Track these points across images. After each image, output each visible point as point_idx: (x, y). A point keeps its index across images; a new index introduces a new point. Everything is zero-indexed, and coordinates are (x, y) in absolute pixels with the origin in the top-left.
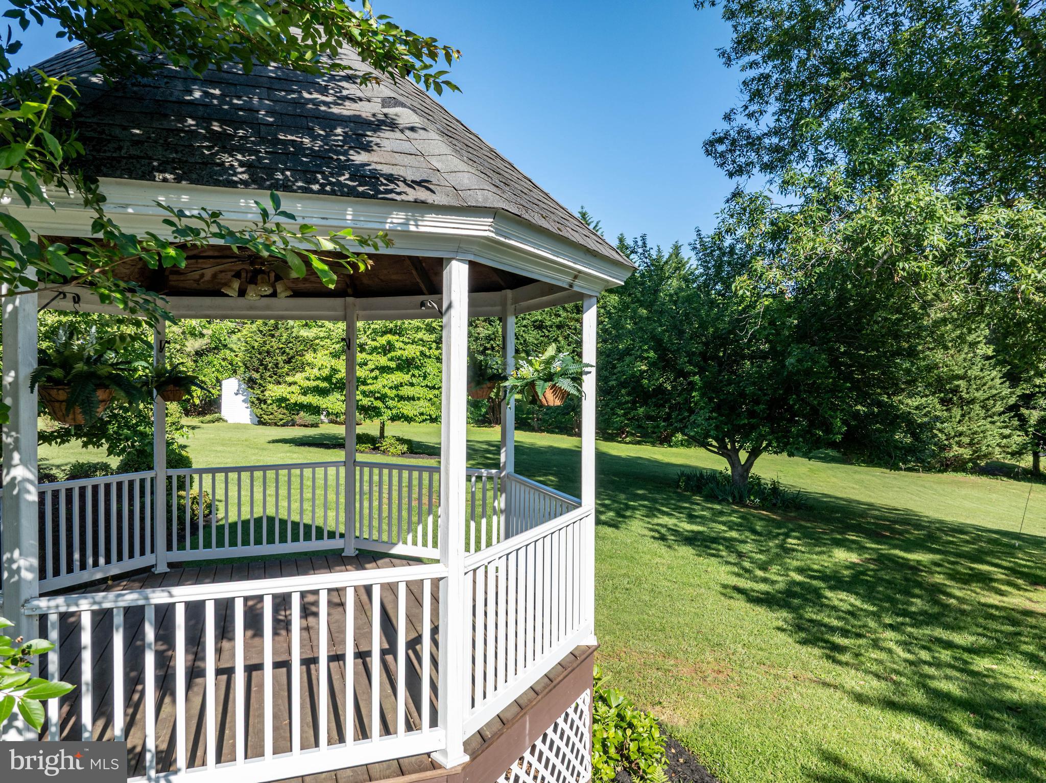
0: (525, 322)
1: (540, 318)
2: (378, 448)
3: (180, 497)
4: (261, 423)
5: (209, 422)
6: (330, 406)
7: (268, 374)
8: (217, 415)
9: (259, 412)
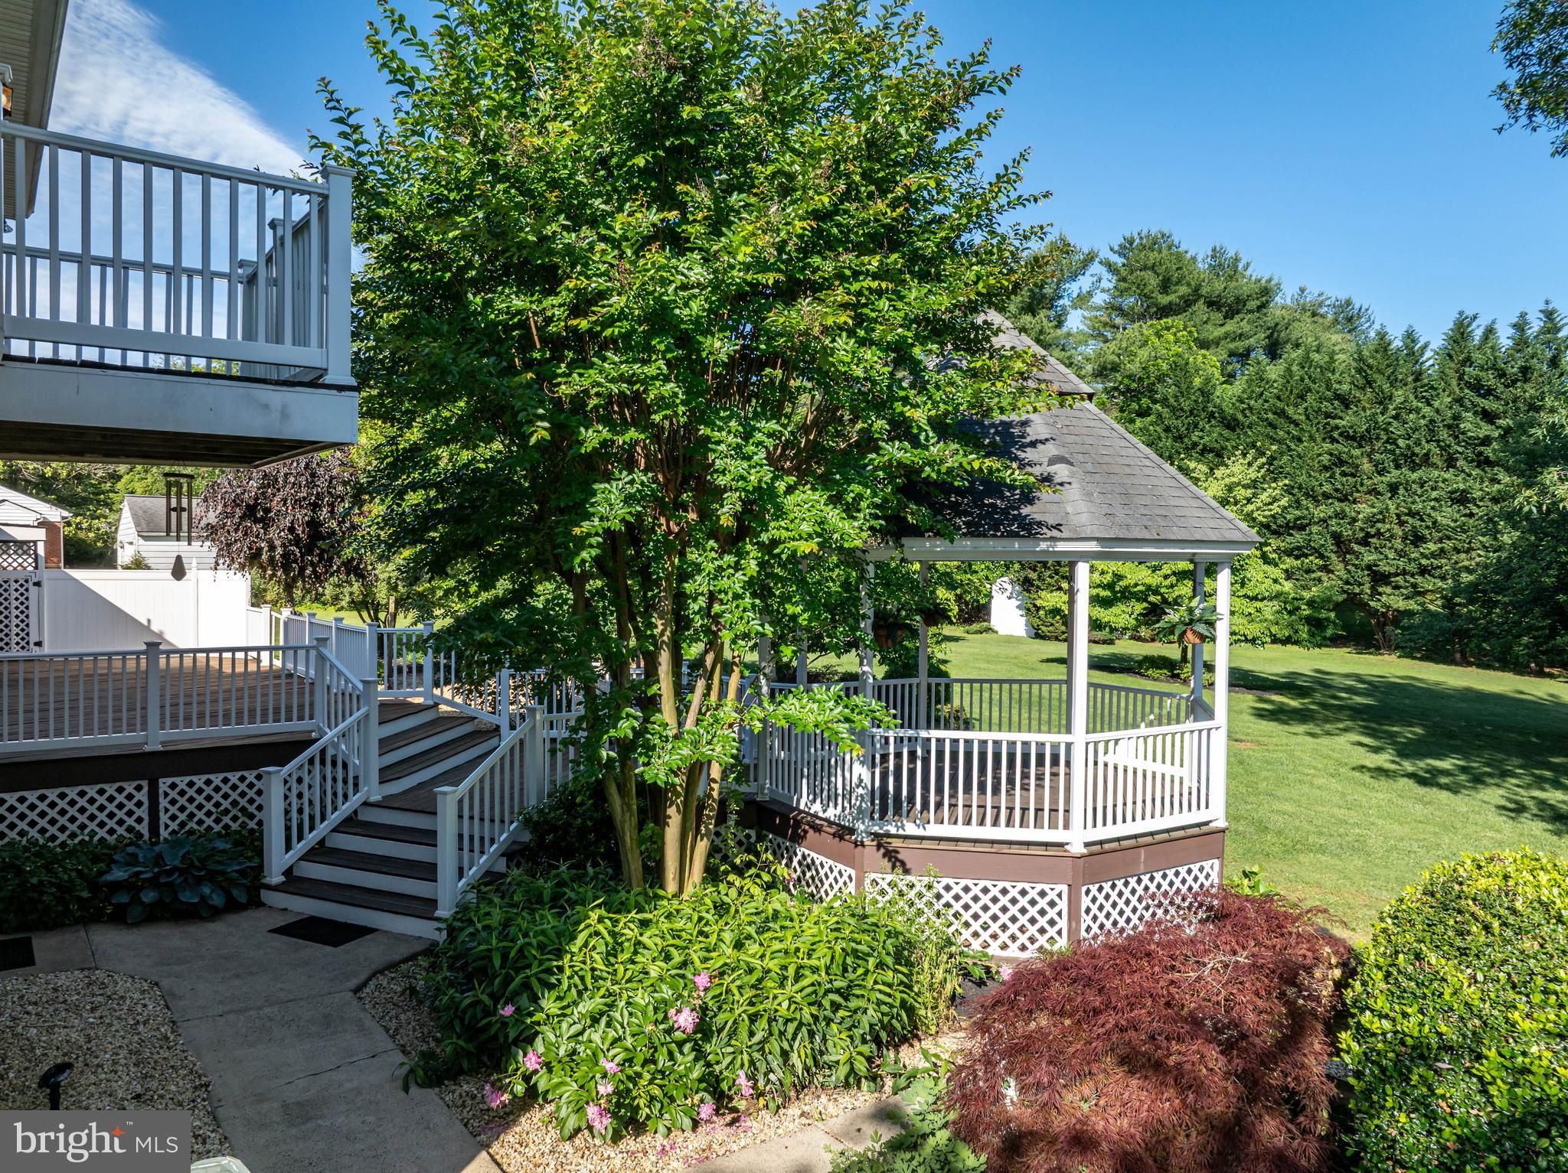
0: (1434, 494)
1: (1462, 486)
2: (1178, 676)
3: (938, 710)
4: (1039, 636)
5: (976, 632)
6: (1112, 619)
7: (1048, 573)
8: (985, 624)
9: (1036, 621)
